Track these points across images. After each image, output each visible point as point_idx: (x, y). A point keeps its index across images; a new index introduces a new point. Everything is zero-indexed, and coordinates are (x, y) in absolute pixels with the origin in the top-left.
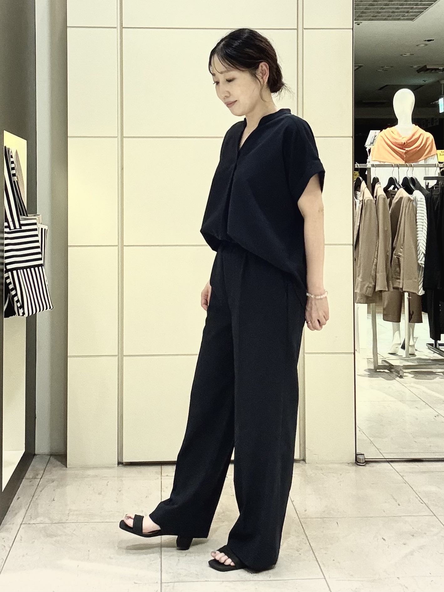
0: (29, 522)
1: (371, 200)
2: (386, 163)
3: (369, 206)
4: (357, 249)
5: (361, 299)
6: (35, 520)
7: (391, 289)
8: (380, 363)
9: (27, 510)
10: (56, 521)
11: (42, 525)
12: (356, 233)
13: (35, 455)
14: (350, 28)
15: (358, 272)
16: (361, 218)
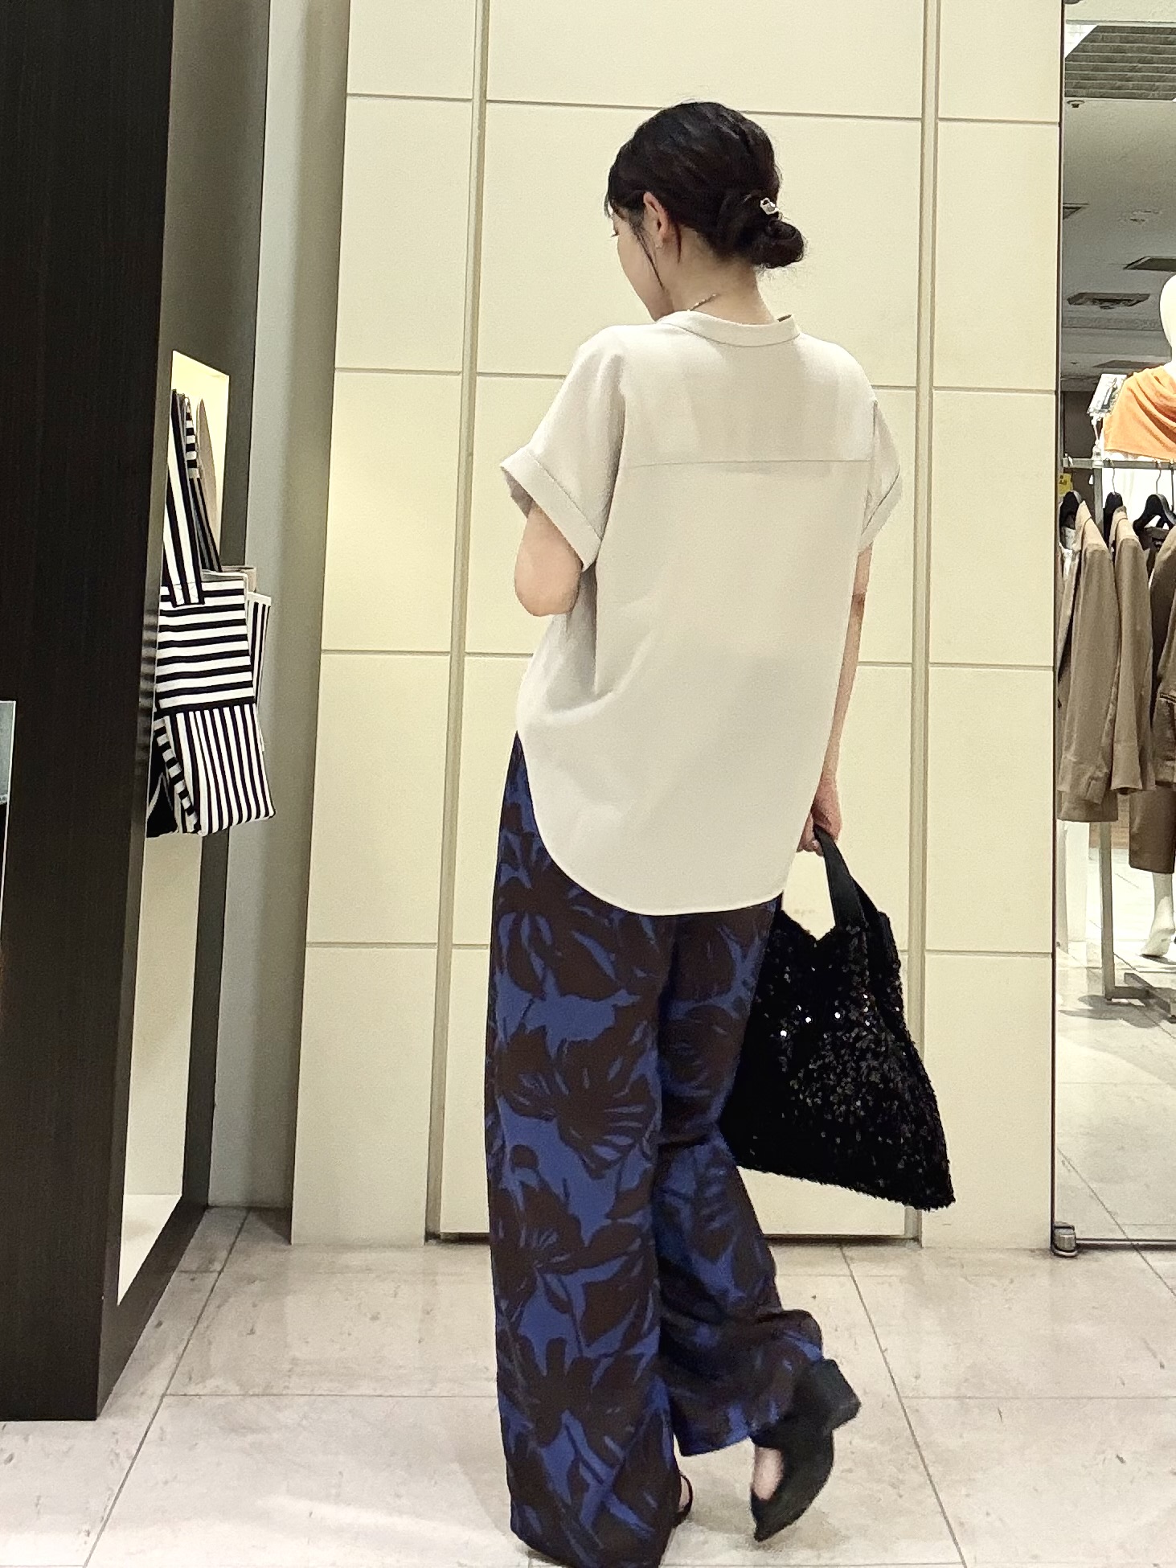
0: (185, 1390)
1: (1103, 552)
2: (1140, 459)
3: (1096, 565)
4: (1064, 678)
5: (1075, 809)
6: (200, 1386)
7: (1152, 786)
8: (1120, 980)
9: (181, 1358)
10: (257, 1391)
11: (217, 1401)
12: (1062, 636)
13: (207, 1207)
14: (1053, 121)
15: (1065, 738)
16: (1077, 598)
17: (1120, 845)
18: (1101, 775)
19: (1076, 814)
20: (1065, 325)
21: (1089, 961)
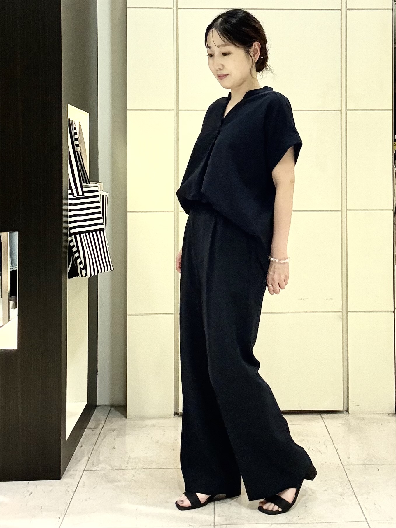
0: (91, 469)
6: (97, 467)
9: (89, 458)
10: (116, 468)
11: (103, 472)
13: (96, 406)
14: (390, 9)
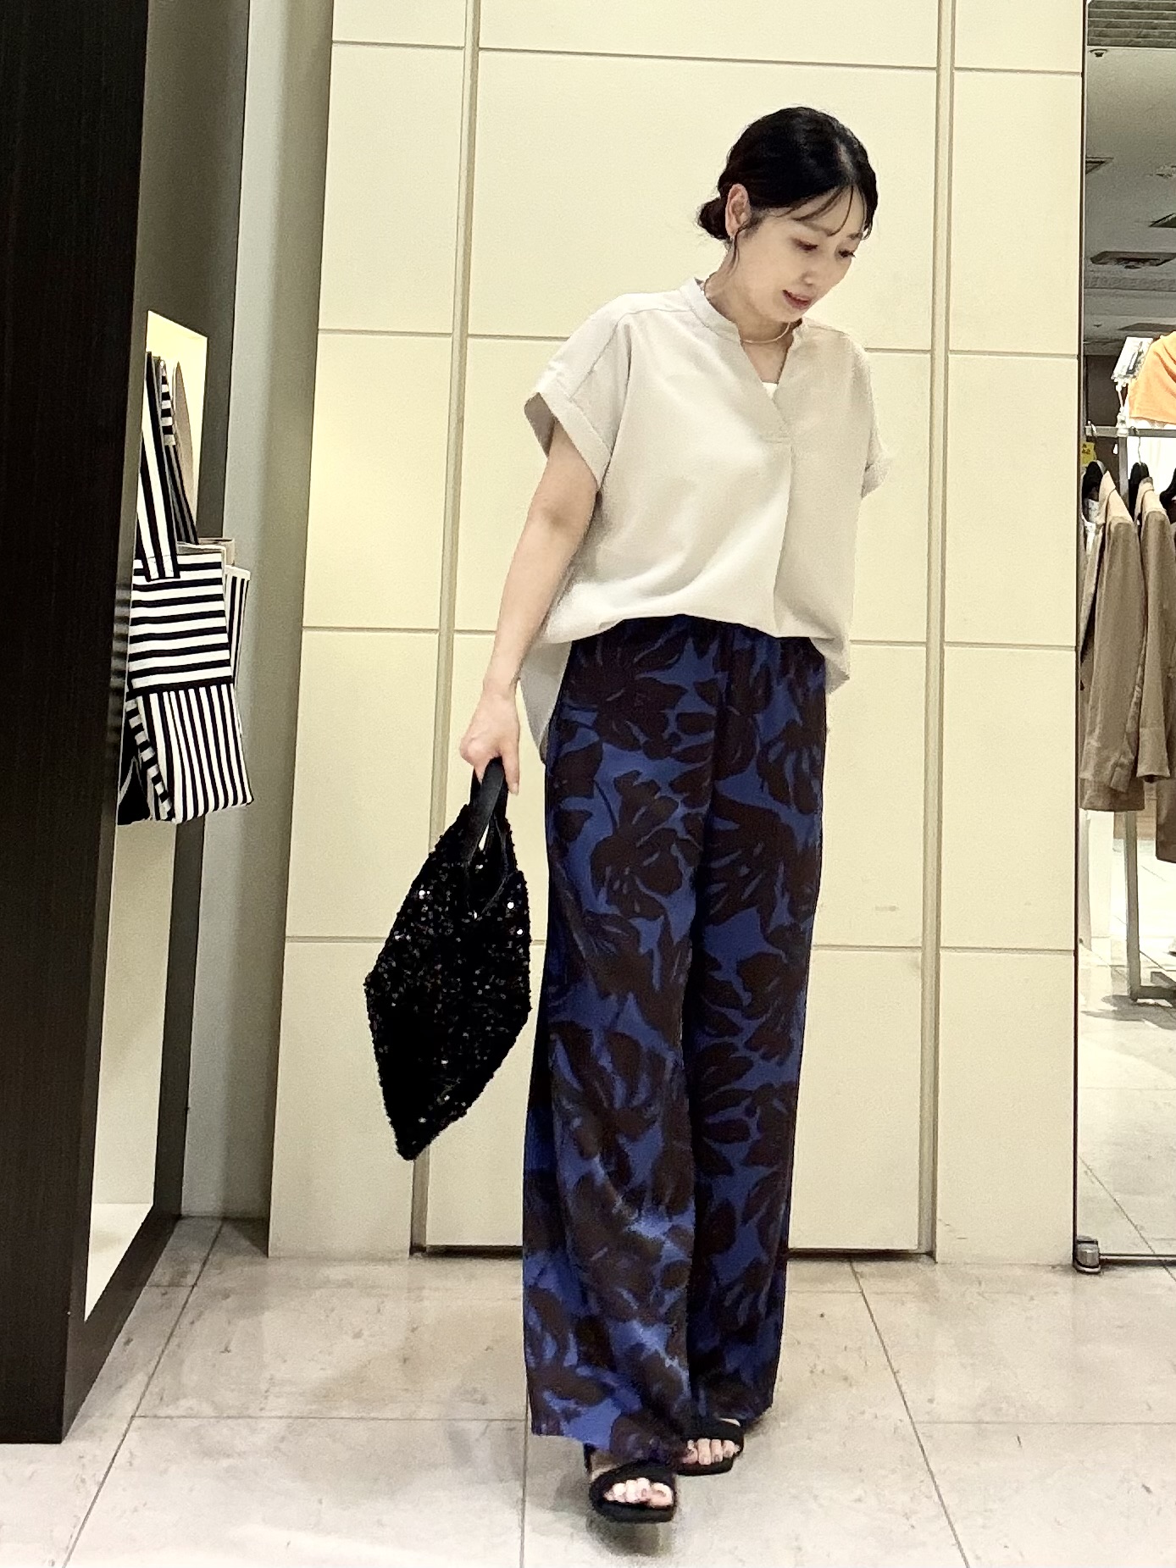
0: (154, 1411)
1: (1128, 525)
2: (1167, 427)
3: (1120, 541)
4: (1088, 660)
5: (1099, 797)
6: (172, 1407)
8: (1146, 979)
9: (151, 1377)
10: (233, 1412)
11: (190, 1423)
12: (1085, 614)
13: (179, 1217)
14: (1077, 71)
15: (1088, 724)
16: (1101, 573)
17: (1146, 836)
18: (1125, 761)
19: (1100, 804)
20: (1088, 286)
21: (1112, 959)
